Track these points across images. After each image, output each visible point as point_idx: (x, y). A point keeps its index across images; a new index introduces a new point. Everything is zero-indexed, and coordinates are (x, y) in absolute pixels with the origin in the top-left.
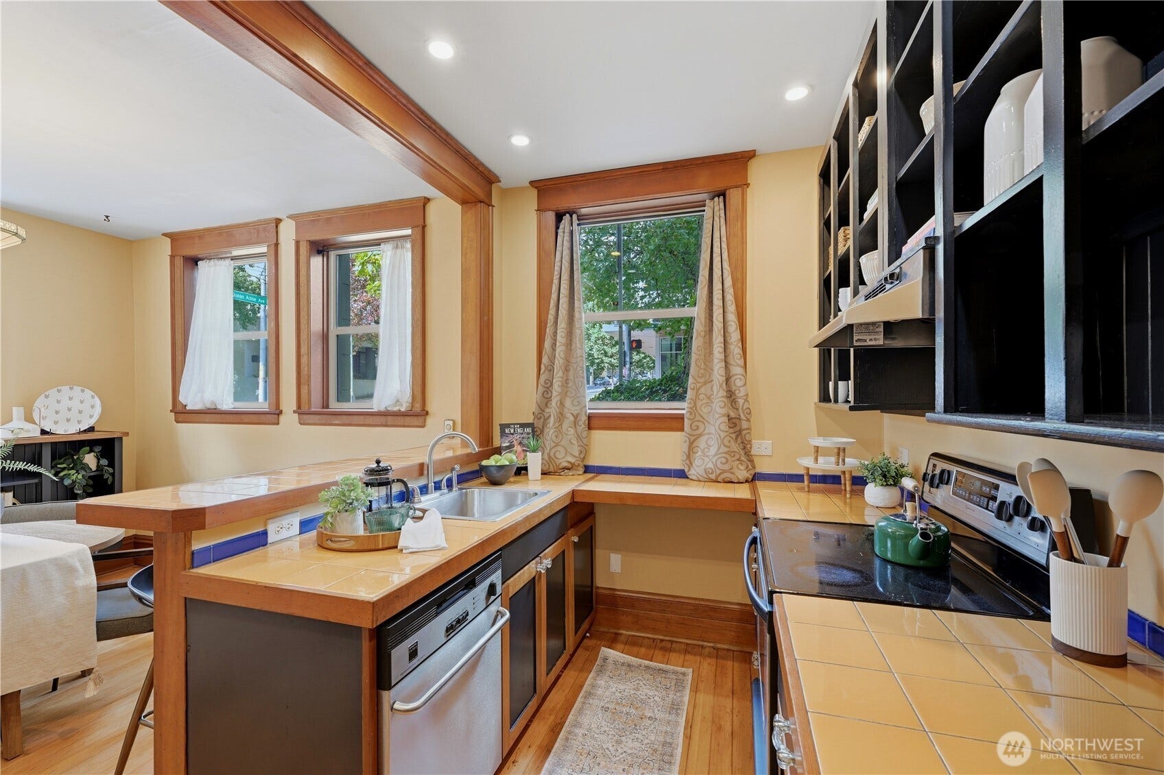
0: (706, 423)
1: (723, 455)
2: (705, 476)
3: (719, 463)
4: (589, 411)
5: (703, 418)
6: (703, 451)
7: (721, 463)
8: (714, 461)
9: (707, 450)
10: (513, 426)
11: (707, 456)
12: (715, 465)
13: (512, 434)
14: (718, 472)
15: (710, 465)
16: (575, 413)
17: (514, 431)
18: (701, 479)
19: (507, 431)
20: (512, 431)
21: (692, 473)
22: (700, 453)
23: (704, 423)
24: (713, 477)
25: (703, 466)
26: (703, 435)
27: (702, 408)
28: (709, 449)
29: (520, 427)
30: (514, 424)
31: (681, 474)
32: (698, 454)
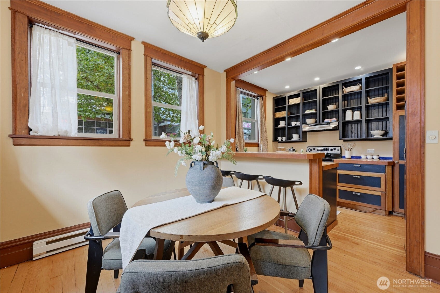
27: (262, 141)
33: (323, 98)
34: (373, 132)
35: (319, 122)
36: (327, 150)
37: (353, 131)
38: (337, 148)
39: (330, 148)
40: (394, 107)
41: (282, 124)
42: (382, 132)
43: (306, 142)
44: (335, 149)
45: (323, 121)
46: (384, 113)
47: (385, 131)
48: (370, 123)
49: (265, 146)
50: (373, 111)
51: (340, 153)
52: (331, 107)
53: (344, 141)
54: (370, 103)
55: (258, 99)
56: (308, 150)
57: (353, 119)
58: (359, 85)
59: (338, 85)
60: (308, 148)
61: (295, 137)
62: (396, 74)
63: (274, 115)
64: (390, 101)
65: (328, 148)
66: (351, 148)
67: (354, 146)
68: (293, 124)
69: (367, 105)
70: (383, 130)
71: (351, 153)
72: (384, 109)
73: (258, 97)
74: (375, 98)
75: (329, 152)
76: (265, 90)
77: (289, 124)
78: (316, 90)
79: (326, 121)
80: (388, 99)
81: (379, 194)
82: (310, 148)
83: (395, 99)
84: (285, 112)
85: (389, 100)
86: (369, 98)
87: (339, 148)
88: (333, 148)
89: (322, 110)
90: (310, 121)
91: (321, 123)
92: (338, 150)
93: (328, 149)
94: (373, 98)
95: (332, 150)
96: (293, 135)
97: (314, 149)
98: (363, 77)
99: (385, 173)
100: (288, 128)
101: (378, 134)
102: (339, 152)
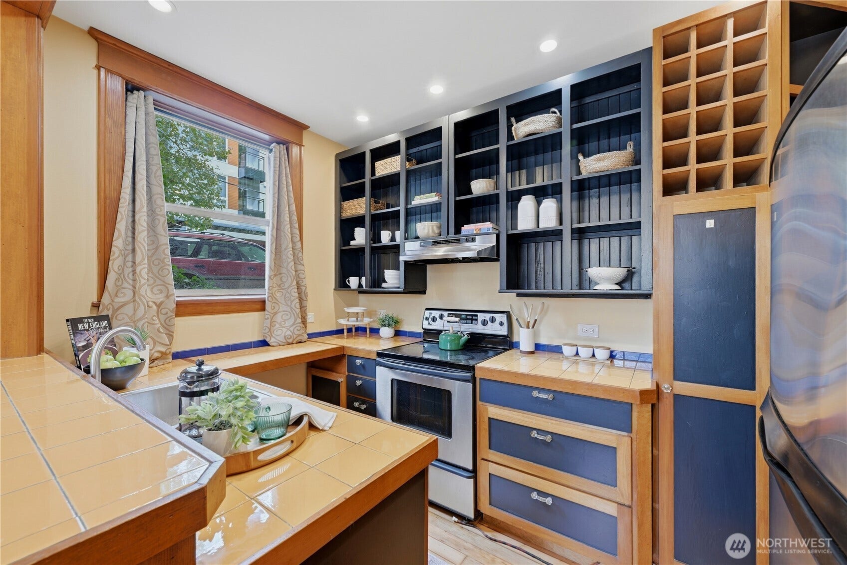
0: (280, 304)
1: (298, 325)
2: (285, 341)
3: (295, 331)
4: (177, 299)
5: (278, 301)
6: (280, 324)
7: (298, 330)
8: (292, 330)
9: (283, 323)
10: (85, 321)
11: (284, 327)
12: (293, 333)
13: (87, 330)
14: (295, 336)
15: (289, 333)
16: (158, 301)
17: (89, 327)
18: (281, 343)
19: (80, 327)
20: (86, 326)
21: (271, 341)
22: (277, 326)
23: (278, 304)
24: (290, 341)
25: (283, 335)
26: (278, 313)
27: (276, 293)
28: (285, 322)
29: (94, 321)
30: (88, 318)
31: (264, 343)
32: (275, 327)
33: (458, 156)
34: (593, 272)
35: (448, 235)
36: (473, 322)
37: (542, 265)
38: (500, 318)
39: (481, 316)
40: (658, 185)
41: (360, 237)
42: (619, 272)
43: (424, 292)
44: (493, 320)
45: (458, 231)
46: (625, 210)
47: (628, 271)
48: (586, 241)
49: (291, 308)
50: (594, 201)
51: (505, 333)
52: (479, 187)
53: (519, 295)
54: (585, 174)
55: (271, 151)
56: (427, 319)
57: (538, 227)
58: (555, 112)
59: (496, 112)
60: (427, 313)
61: (392, 278)
62: (664, 62)
63: (339, 209)
64: (643, 167)
65: (477, 316)
66: (536, 320)
67: (544, 311)
68: (385, 236)
69: (576, 178)
70: (620, 266)
71: (536, 335)
72: (625, 197)
73: (272, 143)
74: (598, 155)
75: (479, 328)
76: (300, 127)
77: (376, 238)
78: (439, 129)
79: (467, 229)
80: (637, 161)
81: (610, 509)
82: (431, 313)
83: (661, 153)
84: (363, 200)
85: (640, 164)
86: (581, 157)
87: (503, 318)
88: (488, 316)
89: (456, 196)
90: (424, 228)
91: (452, 236)
92: (501, 324)
93: (477, 320)
94: (593, 157)
95: (484, 323)
96: (385, 270)
97: (441, 317)
98: (564, 82)
99: (630, 430)
100: (373, 249)
101: (608, 280)
102: (503, 331)
